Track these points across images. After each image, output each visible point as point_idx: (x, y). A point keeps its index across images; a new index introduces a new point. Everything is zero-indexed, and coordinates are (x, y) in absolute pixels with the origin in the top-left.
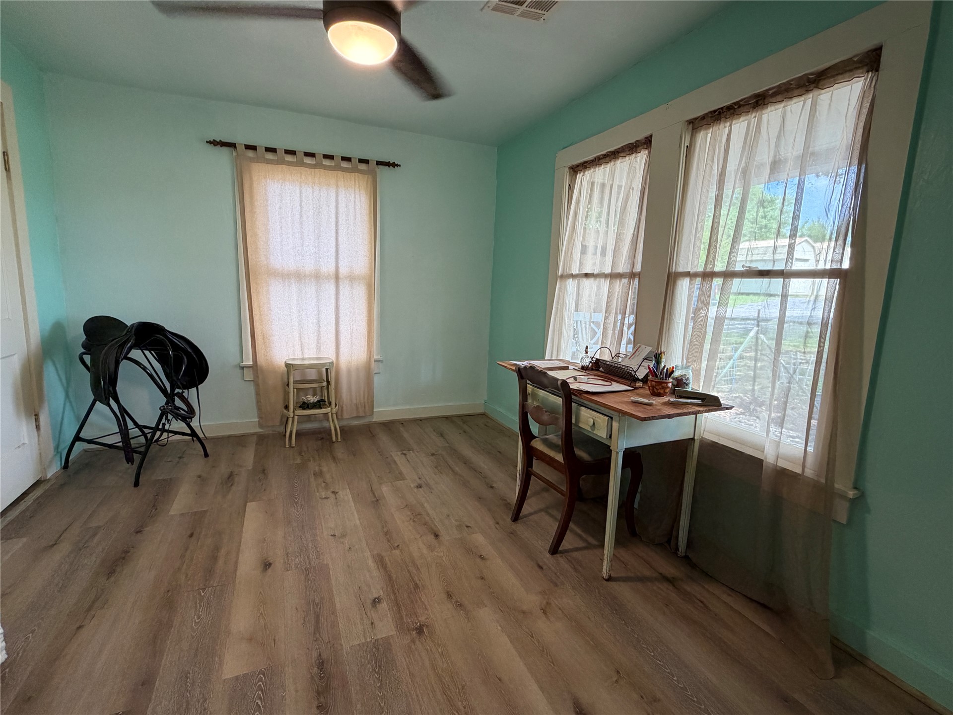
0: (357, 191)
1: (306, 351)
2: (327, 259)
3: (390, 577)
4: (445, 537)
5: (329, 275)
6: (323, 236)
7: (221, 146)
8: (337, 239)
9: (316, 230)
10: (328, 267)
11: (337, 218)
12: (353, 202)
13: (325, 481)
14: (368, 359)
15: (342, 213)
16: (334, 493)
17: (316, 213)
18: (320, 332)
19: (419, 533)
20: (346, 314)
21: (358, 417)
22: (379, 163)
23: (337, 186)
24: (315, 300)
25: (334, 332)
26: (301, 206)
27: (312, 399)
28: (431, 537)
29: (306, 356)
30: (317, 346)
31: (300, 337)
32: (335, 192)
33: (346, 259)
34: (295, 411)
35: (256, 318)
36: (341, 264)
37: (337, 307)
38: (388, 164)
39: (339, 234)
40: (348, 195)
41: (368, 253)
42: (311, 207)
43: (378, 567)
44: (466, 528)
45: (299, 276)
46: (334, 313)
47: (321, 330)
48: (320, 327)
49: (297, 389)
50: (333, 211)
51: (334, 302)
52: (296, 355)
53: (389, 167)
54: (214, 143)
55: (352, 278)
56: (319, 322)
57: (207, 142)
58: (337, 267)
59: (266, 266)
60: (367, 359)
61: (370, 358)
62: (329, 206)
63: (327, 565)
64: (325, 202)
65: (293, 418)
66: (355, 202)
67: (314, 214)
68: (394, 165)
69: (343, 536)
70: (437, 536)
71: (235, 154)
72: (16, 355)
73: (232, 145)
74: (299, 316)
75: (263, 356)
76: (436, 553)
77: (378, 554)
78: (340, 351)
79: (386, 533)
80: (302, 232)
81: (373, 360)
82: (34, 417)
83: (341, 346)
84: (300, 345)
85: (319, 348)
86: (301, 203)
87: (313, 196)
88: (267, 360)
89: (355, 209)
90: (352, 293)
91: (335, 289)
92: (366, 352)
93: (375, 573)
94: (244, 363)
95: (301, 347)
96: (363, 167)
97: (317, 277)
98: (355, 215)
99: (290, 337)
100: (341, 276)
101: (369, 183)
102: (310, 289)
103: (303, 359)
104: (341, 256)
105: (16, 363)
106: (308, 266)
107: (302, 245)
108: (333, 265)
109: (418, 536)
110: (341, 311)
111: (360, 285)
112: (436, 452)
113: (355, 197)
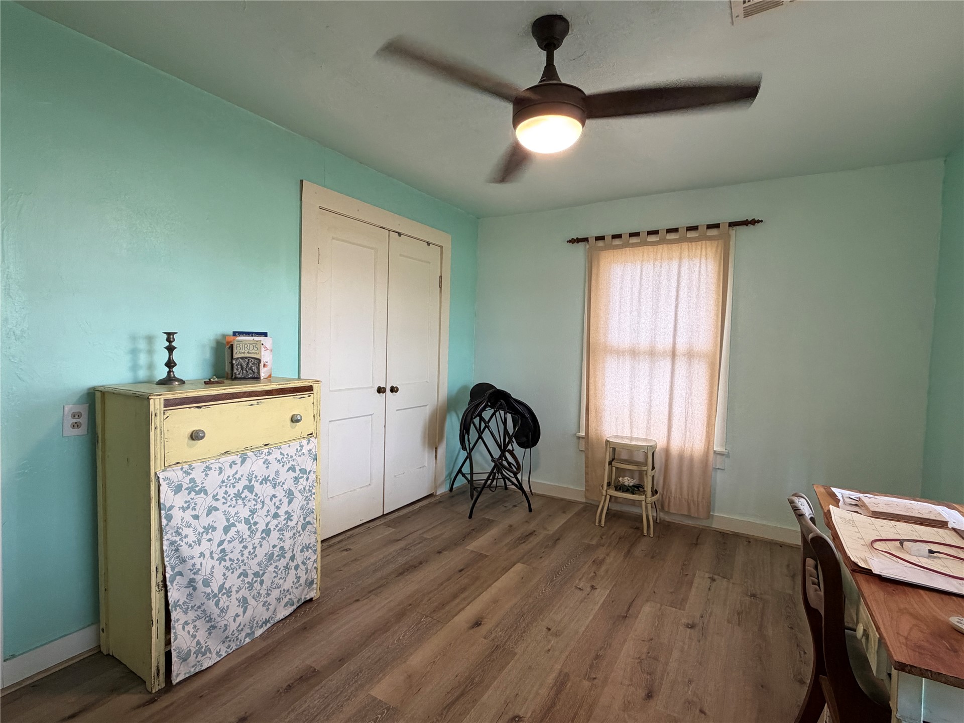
0: (703, 260)
1: (634, 430)
2: (664, 335)
3: (553, 704)
4: (658, 705)
5: (665, 352)
6: (660, 312)
7: (578, 243)
8: (676, 314)
9: (654, 307)
10: (664, 343)
11: (678, 292)
12: (697, 272)
13: (596, 572)
14: (706, 450)
15: (685, 286)
16: (593, 587)
17: (655, 289)
18: (650, 412)
19: (631, 680)
20: (681, 394)
21: (689, 516)
22: (732, 224)
23: (680, 258)
24: (648, 378)
25: (667, 413)
26: (640, 284)
27: (627, 481)
28: (642, 693)
29: (635, 435)
30: (647, 426)
31: (631, 415)
32: (677, 265)
33: (685, 334)
34: (608, 490)
35: (591, 392)
36: (678, 340)
37: (671, 386)
38: (746, 223)
39: (679, 309)
40: (692, 266)
41: (713, 327)
42: (651, 284)
43: (553, 687)
44: (698, 711)
45: (634, 353)
46: (668, 393)
47: (652, 410)
48: (651, 406)
49: (616, 467)
50: (675, 285)
51: (669, 380)
52: (626, 433)
53: (747, 225)
54: (572, 241)
55: (690, 355)
56: (651, 401)
57: (568, 242)
58: (674, 344)
59: (604, 344)
60: (704, 450)
61: (708, 447)
62: (669, 280)
63: (515, 654)
64: (666, 277)
65: (606, 496)
66: (700, 271)
67: (653, 290)
68: (754, 222)
69: (556, 635)
70: (649, 696)
71: (588, 247)
72: (428, 406)
73: (585, 240)
74: (631, 393)
75: (594, 430)
76: (626, 716)
77: (566, 673)
78: (672, 436)
79: (597, 657)
80: (640, 309)
81: (711, 453)
82: (435, 449)
83: (673, 429)
84: (630, 423)
85: (648, 428)
86: (641, 281)
87: (654, 273)
88: (597, 433)
89: (699, 279)
90: (690, 372)
91: (670, 367)
92: (704, 441)
93: (544, 692)
94: (580, 434)
95: (631, 424)
96: (713, 232)
97: (652, 353)
98: (699, 286)
99: (620, 414)
100: (678, 353)
101: (720, 248)
102: (644, 366)
103: (632, 439)
104: (679, 333)
105: (427, 412)
106: (644, 343)
107: (638, 323)
108: (671, 341)
109: (627, 682)
110: (675, 391)
111: (701, 363)
112: (761, 594)
113: (700, 267)
